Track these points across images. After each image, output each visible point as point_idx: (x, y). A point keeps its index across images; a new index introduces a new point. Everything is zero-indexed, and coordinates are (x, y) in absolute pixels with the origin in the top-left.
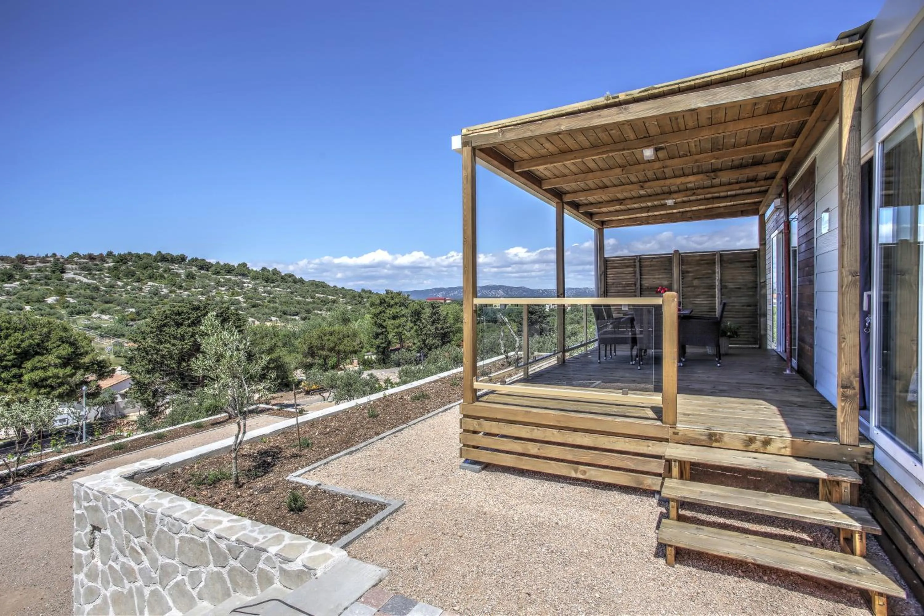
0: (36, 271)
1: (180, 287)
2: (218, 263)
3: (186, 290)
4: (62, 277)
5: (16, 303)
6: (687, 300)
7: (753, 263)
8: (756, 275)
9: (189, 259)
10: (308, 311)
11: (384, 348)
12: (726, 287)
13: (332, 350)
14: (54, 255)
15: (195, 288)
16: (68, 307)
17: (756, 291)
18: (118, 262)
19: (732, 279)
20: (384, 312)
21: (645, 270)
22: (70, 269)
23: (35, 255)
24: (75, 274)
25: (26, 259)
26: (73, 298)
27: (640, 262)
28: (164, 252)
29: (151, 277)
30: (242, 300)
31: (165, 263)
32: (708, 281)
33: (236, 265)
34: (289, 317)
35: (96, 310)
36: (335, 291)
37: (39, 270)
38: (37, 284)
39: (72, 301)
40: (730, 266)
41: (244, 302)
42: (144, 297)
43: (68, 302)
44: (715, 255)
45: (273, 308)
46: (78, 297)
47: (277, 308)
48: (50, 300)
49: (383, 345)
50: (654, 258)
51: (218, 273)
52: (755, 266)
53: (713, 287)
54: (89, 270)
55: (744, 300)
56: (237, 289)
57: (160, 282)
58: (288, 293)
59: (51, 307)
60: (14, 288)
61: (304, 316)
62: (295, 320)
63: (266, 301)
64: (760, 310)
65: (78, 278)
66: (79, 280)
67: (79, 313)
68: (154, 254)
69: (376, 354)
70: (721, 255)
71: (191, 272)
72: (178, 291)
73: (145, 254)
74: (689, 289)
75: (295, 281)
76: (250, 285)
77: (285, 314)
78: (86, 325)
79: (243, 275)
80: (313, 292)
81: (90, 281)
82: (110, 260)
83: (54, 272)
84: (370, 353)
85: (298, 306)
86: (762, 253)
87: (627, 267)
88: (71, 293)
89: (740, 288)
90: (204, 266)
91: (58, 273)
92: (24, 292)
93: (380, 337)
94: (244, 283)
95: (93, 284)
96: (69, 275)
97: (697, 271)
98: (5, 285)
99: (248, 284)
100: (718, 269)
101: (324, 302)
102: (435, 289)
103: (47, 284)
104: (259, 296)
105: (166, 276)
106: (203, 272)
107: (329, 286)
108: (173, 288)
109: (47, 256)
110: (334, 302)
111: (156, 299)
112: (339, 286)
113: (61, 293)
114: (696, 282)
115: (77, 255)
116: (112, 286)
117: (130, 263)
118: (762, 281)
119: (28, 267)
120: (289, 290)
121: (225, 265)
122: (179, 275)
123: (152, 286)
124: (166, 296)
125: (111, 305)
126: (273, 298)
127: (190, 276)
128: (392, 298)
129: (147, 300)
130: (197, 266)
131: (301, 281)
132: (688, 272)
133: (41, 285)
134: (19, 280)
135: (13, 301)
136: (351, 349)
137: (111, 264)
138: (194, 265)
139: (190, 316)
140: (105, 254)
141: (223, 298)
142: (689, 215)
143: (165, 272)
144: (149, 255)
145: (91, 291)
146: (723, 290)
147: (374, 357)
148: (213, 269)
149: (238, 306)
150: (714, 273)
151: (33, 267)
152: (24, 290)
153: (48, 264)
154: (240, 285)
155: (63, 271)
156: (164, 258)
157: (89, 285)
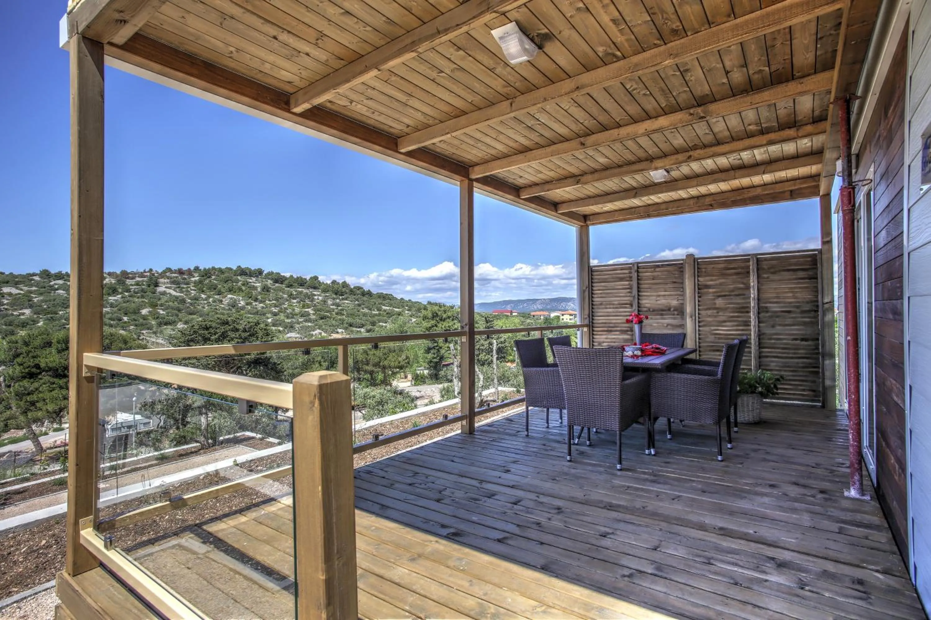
0: (134, 285)
1: (256, 300)
2: (292, 276)
3: (261, 302)
4: (156, 290)
5: (116, 314)
6: (706, 329)
7: (810, 273)
8: (817, 291)
9: (265, 272)
10: (373, 324)
11: (436, 363)
12: (767, 310)
13: (376, 365)
14: (151, 270)
15: (270, 301)
16: (158, 318)
17: (816, 317)
18: (203, 276)
19: (778, 297)
20: (436, 326)
21: (645, 284)
22: (162, 283)
23: (135, 271)
24: (166, 287)
25: (128, 274)
26: (163, 310)
27: (638, 272)
28: (243, 267)
29: (230, 290)
30: (312, 312)
31: (243, 277)
32: (739, 300)
33: (308, 278)
34: (354, 329)
35: (181, 321)
36: (402, 303)
37: (137, 284)
38: (135, 296)
39: (161, 312)
40: (773, 277)
41: (314, 314)
42: (224, 309)
43: (158, 313)
44: (748, 261)
45: (340, 320)
46: (167, 309)
47: (343, 320)
48: (144, 312)
49: (435, 360)
50: (658, 266)
51: (290, 286)
52: (814, 278)
53: (745, 309)
54: (178, 283)
55: (796, 330)
56: (307, 301)
57: (239, 295)
58: (355, 305)
59: (145, 318)
60: (116, 301)
61: (368, 328)
62: (360, 332)
63: (334, 313)
64: (823, 346)
65: (168, 291)
66: (169, 293)
67: (166, 324)
68: (234, 268)
69: (428, 369)
70: (758, 260)
71: (266, 285)
72: (254, 304)
73: (227, 268)
74: (709, 312)
75: (364, 294)
76: (320, 298)
77: (351, 326)
78: (171, 335)
79: (315, 288)
80: (379, 304)
81: (178, 294)
82: (196, 275)
83: (149, 286)
84: (422, 368)
85: (364, 318)
86: (824, 257)
87: (621, 279)
88: (162, 305)
89: (789, 312)
90: (279, 279)
91: (152, 287)
92: (124, 304)
93: (432, 351)
94: (315, 295)
95: (180, 296)
96: (161, 289)
97: (721, 284)
98: (110, 298)
99: (319, 296)
100: (753, 281)
101: (389, 314)
102: (504, 301)
103: (143, 297)
104: (327, 309)
105: (244, 288)
106: (277, 285)
107: (396, 299)
108: (250, 300)
109: (145, 272)
110: (399, 314)
111: (234, 310)
112: (407, 298)
113: (154, 306)
114: (720, 302)
115: (169, 270)
116: (197, 299)
117: (213, 277)
118: (826, 300)
119: (129, 282)
120: (357, 302)
121: (298, 278)
122: (255, 288)
123: (231, 298)
124: (243, 308)
125: (194, 316)
126: (341, 310)
127: (266, 289)
128: (445, 312)
129: (225, 312)
130: (272, 279)
131: (369, 293)
132: (707, 287)
133: (138, 298)
134: (121, 293)
135: (115, 313)
136: (396, 363)
137: (197, 278)
138: (269, 279)
139: (218, 331)
140: (192, 268)
141: (294, 310)
142: (708, 200)
143: (243, 285)
144: (231, 269)
145: (179, 304)
146: (762, 315)
147: (426, 372)
148: (286, 282)
149: (307, 318)
150: (748, 288)
151: (132, 282)
152: (124, 302)
153: (145, 279)
154: (311, 297)
155: (157, 285)
156: (243, 272)
157: (177, 297)
